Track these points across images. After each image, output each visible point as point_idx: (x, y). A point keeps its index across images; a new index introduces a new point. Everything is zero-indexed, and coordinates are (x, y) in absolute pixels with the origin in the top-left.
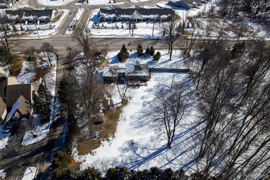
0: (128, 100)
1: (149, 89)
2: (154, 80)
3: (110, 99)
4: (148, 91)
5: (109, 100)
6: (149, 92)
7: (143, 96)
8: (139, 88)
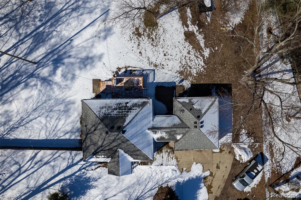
0: (143, 25)
1: (88, 67)
2: (74, 103)
3: (187, 26)
4: (92, 58)
5: (189, 22)
6: (90, 55)
7: (105, 38)
8: (115, 70)
